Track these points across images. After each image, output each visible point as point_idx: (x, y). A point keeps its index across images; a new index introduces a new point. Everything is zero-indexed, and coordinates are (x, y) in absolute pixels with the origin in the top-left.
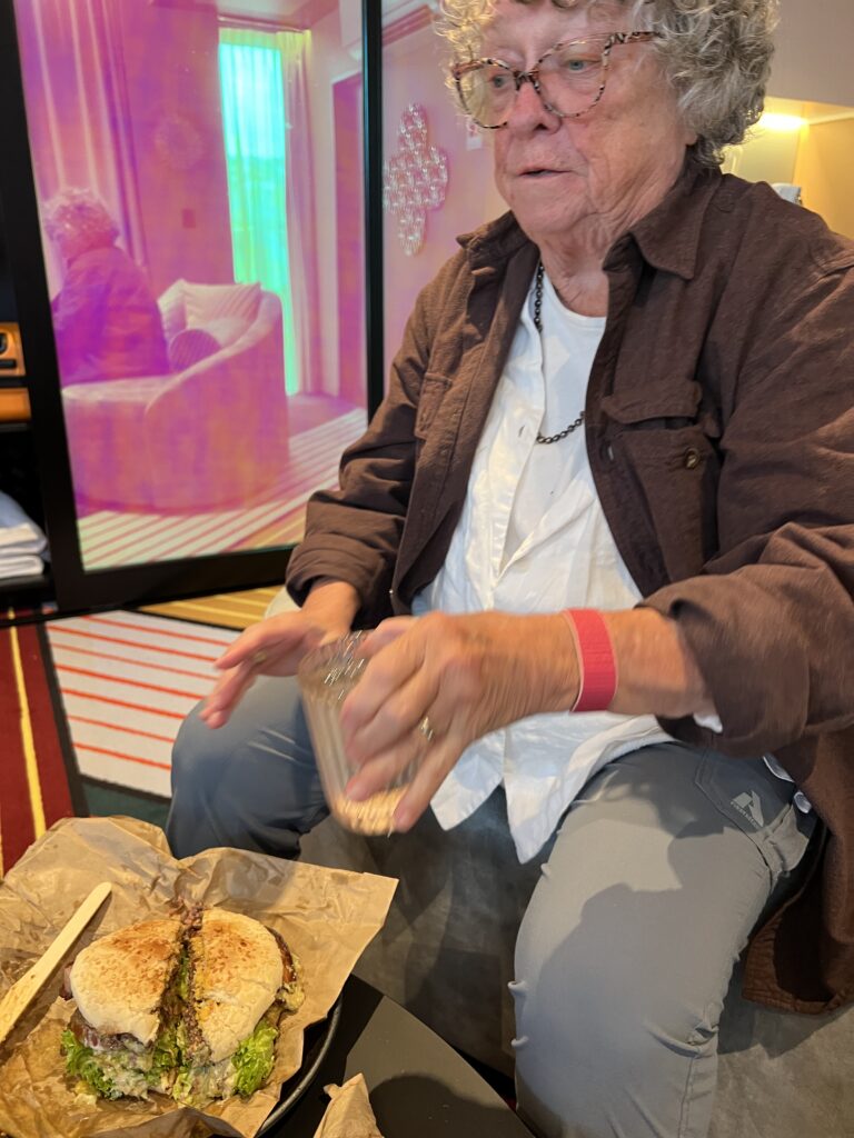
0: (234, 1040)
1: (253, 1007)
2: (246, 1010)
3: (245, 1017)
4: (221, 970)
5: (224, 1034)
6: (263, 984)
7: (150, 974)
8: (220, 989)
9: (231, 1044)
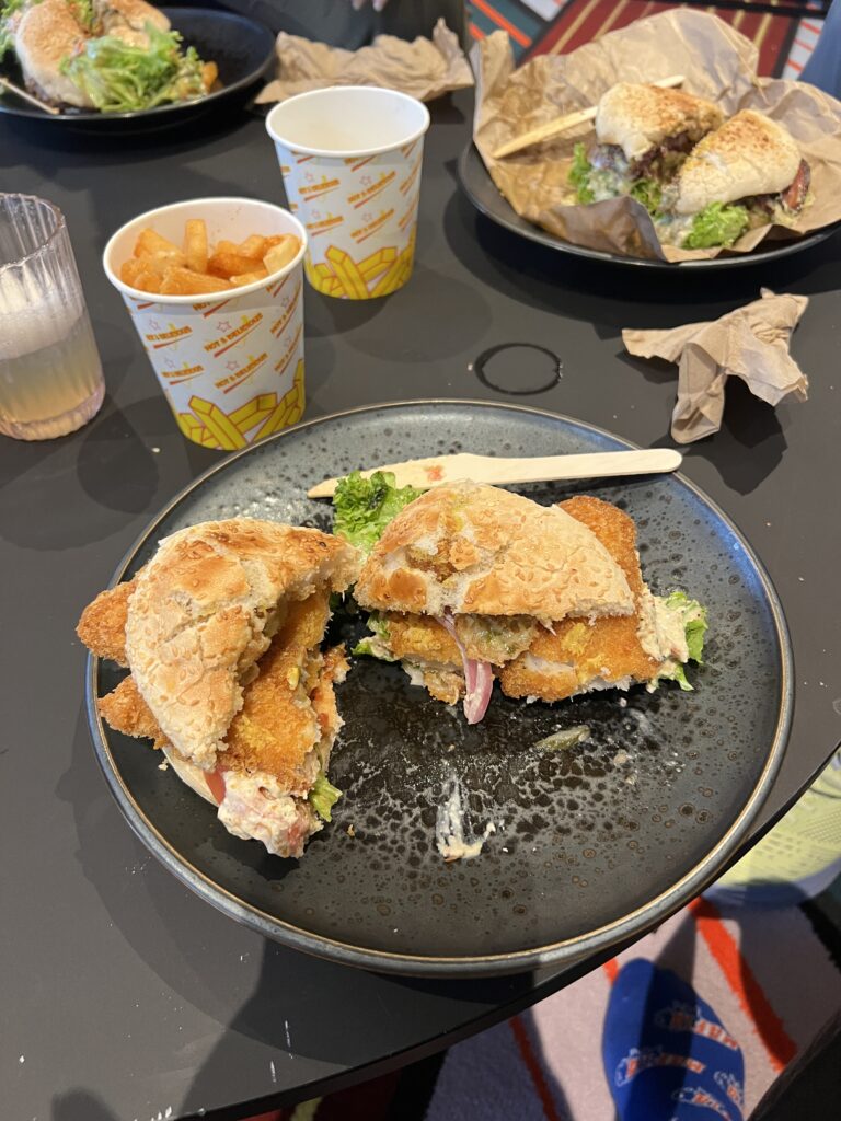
0: (704, 198)
1: (737, 180)
2: (729, 179)
3: (724, 184)
4: (728, 142)
5: (698, 188)
6: (760, 170)
7: (664, 115)
8: (717, 154)
9: (700, 199)
